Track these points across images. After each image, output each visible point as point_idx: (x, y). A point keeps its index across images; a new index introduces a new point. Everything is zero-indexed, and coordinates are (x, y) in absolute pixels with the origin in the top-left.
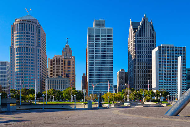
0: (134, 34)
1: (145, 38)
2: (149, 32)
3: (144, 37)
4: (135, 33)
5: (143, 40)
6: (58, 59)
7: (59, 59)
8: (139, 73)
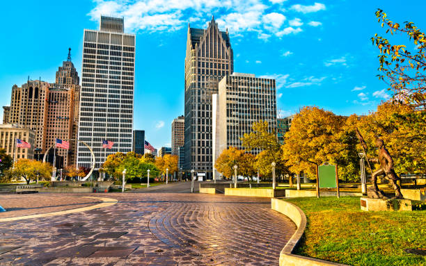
0: (193, 50)
1: (213, 59)
2: (219, 49)
3: (211, 56)
4: (194, 48)
5: (209, 62)
6: (34, 88)
7: (37, 89)
8: (201, 125)
